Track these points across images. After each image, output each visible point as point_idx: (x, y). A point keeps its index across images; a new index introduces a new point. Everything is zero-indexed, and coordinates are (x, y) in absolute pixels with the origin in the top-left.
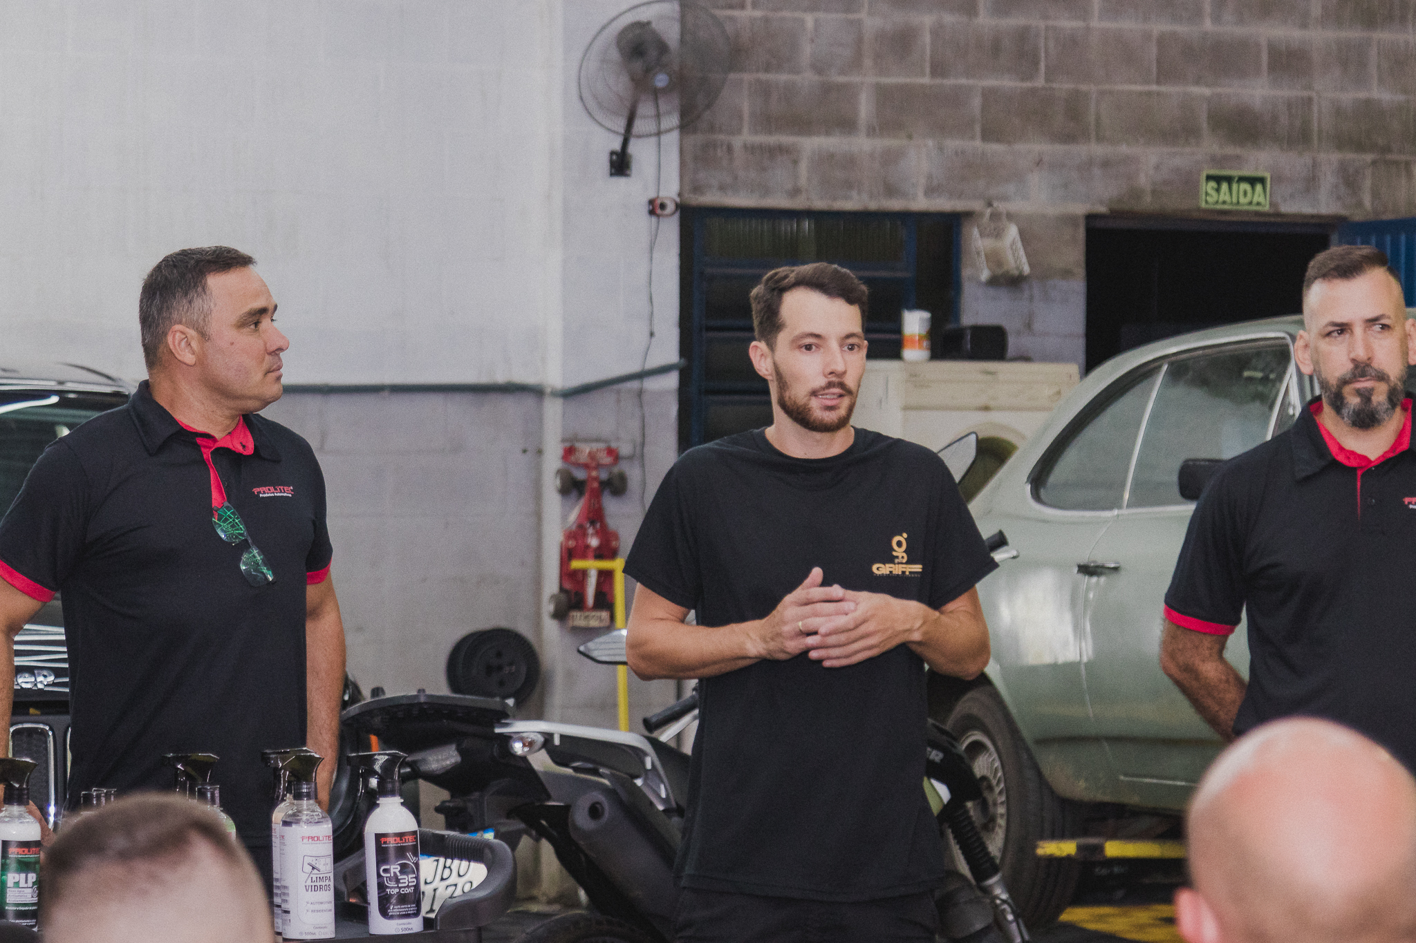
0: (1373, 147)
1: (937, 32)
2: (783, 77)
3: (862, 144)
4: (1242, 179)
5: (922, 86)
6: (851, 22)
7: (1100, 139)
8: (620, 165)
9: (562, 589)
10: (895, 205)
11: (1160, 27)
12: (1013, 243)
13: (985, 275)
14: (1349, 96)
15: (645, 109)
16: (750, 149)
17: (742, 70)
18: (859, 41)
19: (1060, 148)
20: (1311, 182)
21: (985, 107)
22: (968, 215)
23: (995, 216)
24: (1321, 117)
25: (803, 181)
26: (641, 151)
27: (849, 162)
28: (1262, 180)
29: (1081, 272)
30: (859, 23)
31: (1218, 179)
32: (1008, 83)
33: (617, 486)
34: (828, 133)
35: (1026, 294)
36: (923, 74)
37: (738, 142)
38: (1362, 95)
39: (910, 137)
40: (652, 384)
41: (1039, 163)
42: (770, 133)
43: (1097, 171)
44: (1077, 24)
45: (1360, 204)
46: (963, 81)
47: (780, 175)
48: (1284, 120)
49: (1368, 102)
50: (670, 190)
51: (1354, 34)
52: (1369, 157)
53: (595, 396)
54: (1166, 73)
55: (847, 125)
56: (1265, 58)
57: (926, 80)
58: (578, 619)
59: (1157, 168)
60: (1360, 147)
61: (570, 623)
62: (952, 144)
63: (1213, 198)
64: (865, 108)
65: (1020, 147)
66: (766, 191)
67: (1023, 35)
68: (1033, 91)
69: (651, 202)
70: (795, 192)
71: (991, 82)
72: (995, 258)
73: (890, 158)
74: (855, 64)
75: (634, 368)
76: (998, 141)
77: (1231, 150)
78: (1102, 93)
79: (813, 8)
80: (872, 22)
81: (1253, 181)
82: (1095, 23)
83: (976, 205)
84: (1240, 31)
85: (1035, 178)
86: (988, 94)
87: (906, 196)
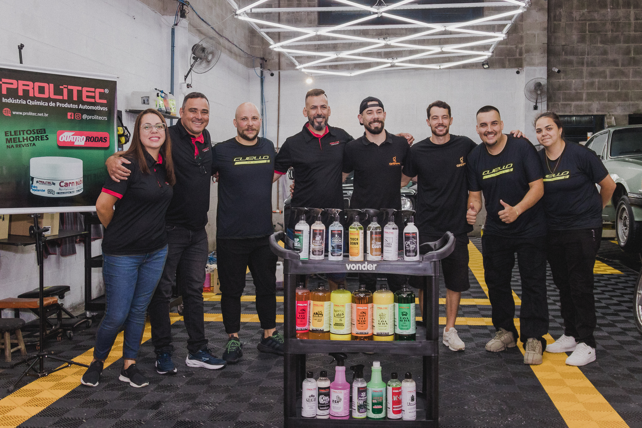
1: (599, 82)
2: (568, 91)
3: (584, 103)
6: (582, 81)
7: (631, 100)
8: (536, 108)
12: (613, 120)
15: (539, 98)
16: (562, 104)
17: (560, 90)
18: (583, 84)
19: (623, 102)
21: (608, 96)
22: (605, 115)
23: (610, 115)
25: (572, 110)
26: (539, 105)
27: (581, 106)
30: (584, 81)
32: (613, 91)
34: (577, 101)
36: (596, 90)
37: (560, 104)
39: (593, 101)
41: (619, 105)
42: (566, 101)
43: (631, 106)
44: (628, 79)
46: (604, 91)
47: (568, 109)
55: (581, 99)
57: (596, 91)
62: (601, 102)
64: (584, 96)
65: (615, 102)
66: (565, 112)
67: (616, 82)
68: (618, 92)
70: (571, 112)
71: (610, 91)
72: (609, 123)
73: (589, 105)
74: (583, 88)
76: (611, 101)
78: (632, 92)
79: (573, 79)
80: (586, 81)
82: (630, 79)
83: (606, 113)
85: (618, 108)
86: (609, 93)
87: (592, 112)
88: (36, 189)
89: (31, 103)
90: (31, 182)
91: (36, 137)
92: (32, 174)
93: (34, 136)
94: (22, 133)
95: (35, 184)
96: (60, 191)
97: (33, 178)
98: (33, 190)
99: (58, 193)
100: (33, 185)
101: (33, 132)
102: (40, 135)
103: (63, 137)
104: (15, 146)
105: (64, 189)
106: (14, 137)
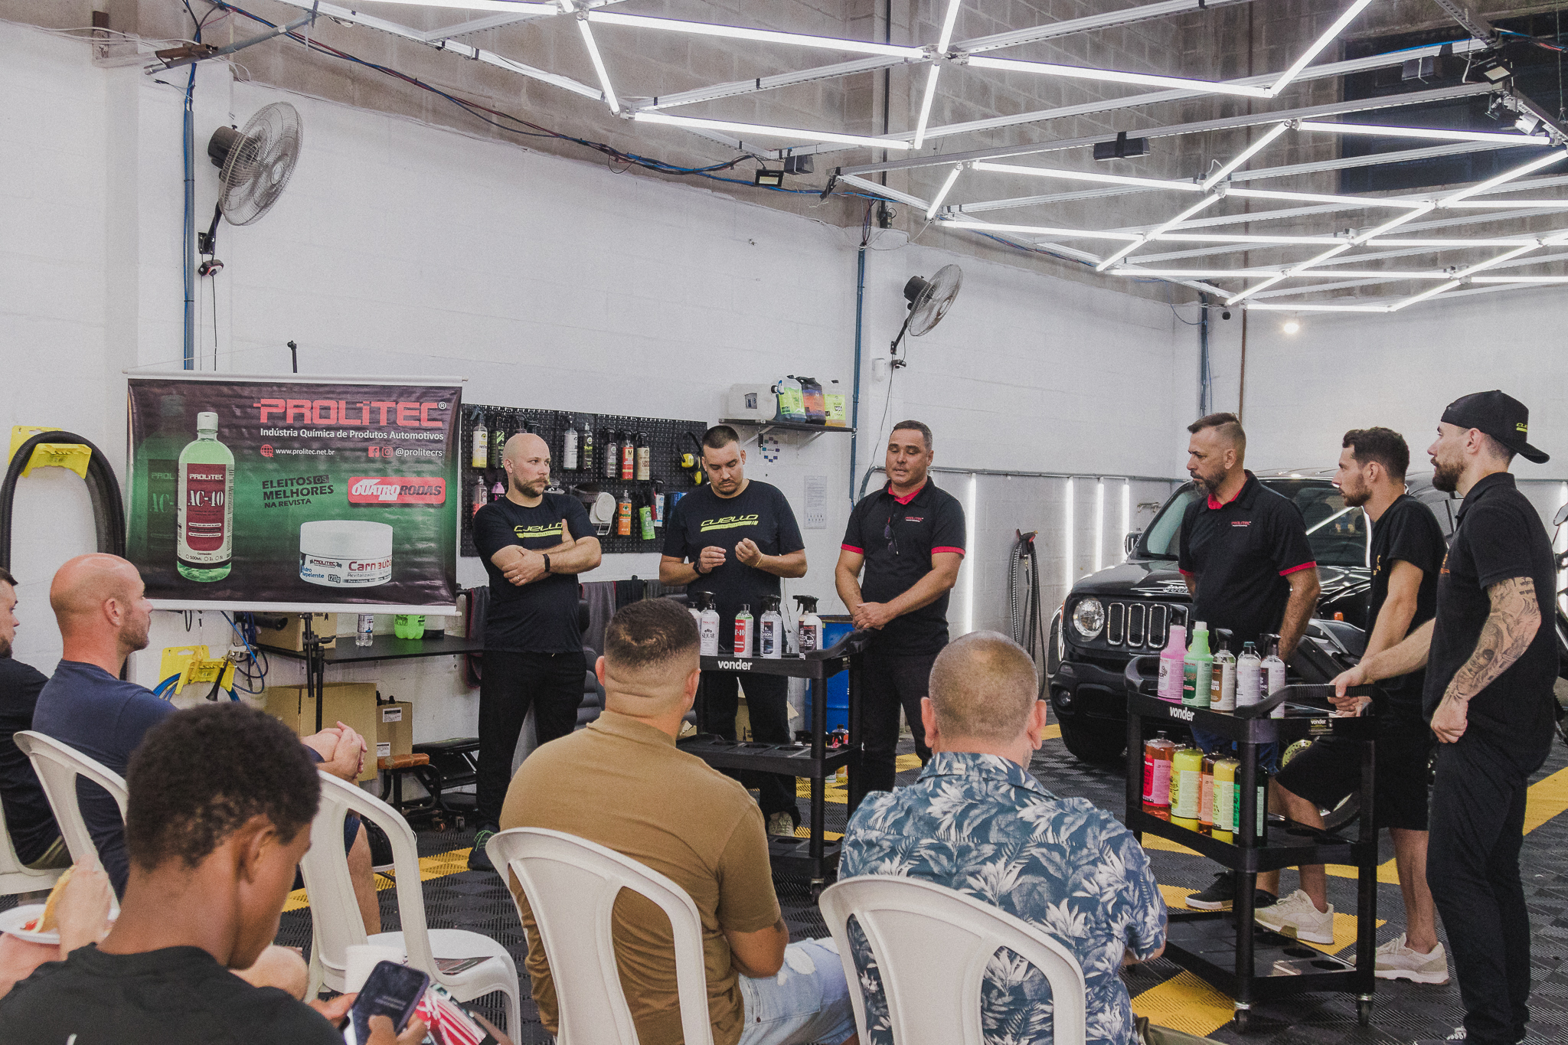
88: (308, 573)
89: (306, 434)
90: (301, 562)
91: (312, 488)
92: (302, 550)
93: (309, 487)
94: (289, 482)
95: (307, 565)
96: (349, 578)
97: (304, 556)
98: (304, 574)
99: (347, 581)
100: (305, 566)
101: (307, 482)
102: (318, 486)
103: (359, 488)
104: (277, 505)
105: (357, 575)
106: (278, 489)
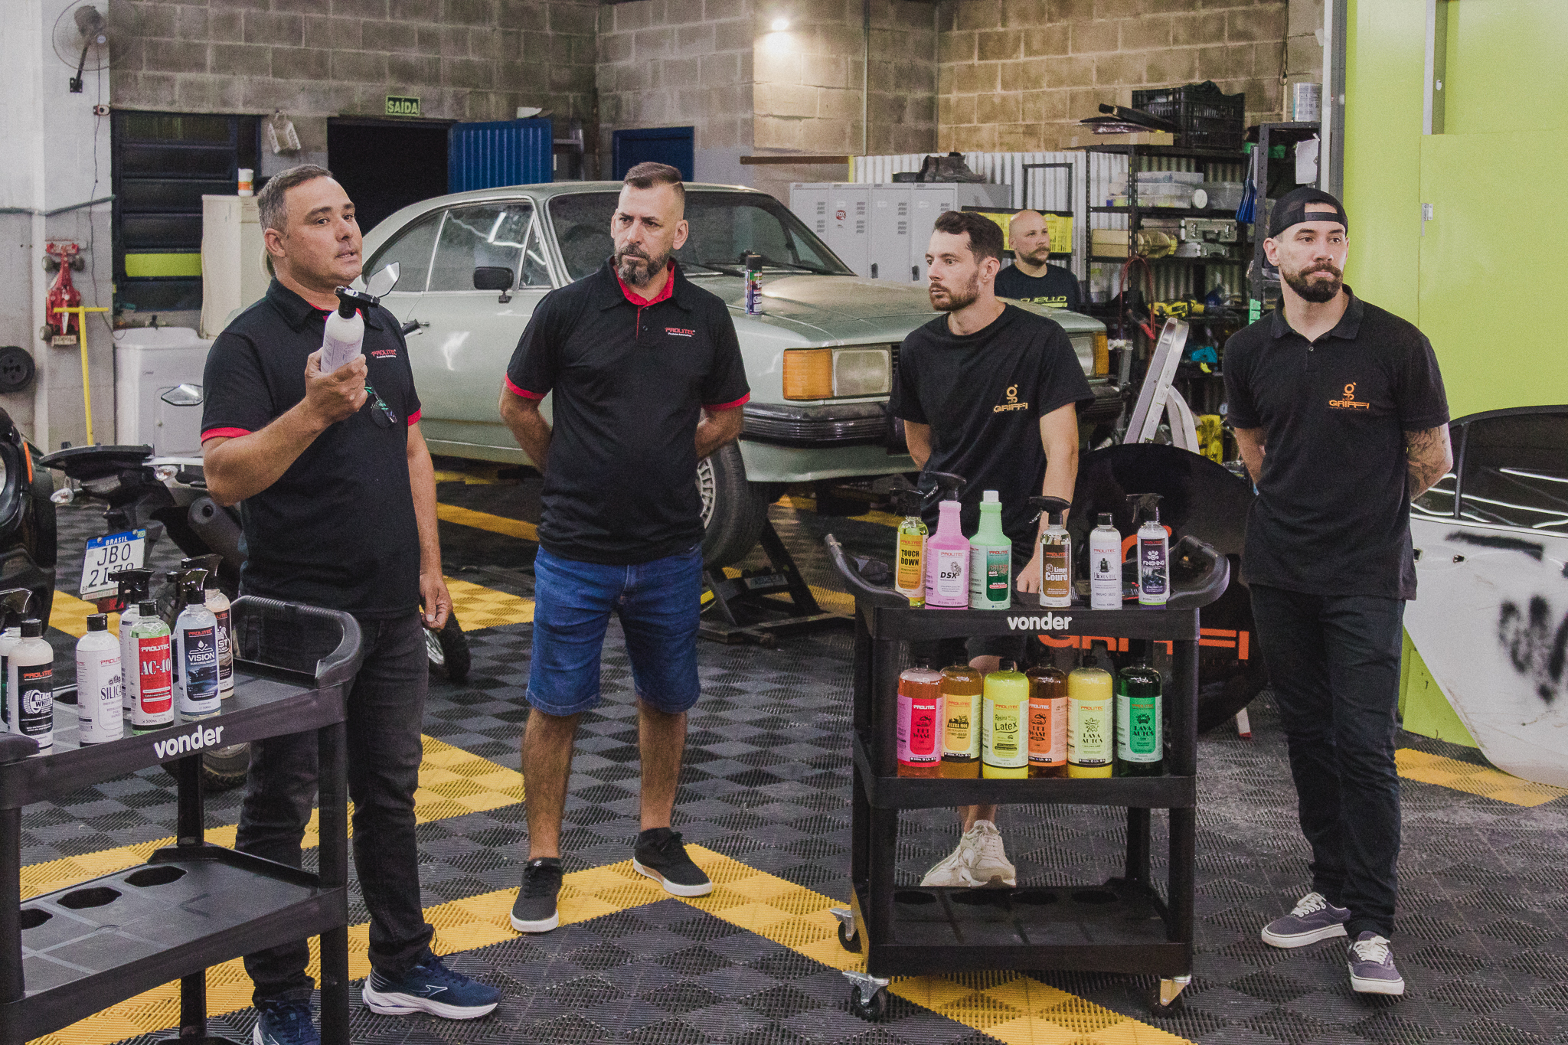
0: (470, 85)
1: (248, 18)
2: (165, 39)
3: (208, 77)
4: (406, 100)
5: (240, 47)
6: (202, 10)
7: (334, 77)
8: (76, 86)
9: (47, 324)
10: (227, 110)
11: (363, 19)
12: (291, 131)
13: (277, 149)
14: (458, 58)
15: (90, 54)
16: (147, 78)
17: (142, 34)
18: (206, 21)
19: (313, 82)
20: (440, 102)
21: (273, 61)
22: (266, 116)
23: (281, 118)
24: (444, 69)
25: (177, 97)
26: (89, 80)
27: (202, 87)
28: (416, 101)
29: (325, 147)
30: (206, 11)
31: (395, 100)
32: (286, 46)
33: (79, 266)
34: (190, 70)
35: (297, 160)
36: (241, 40)
37: (140, 74)
38: (464, 58)
39: (234, 74)
40: (97, 209)
41: (303, 89)
42: (157, 70)
43: (332, 94)
44: (324, 16)
45: (464, 114)
46: (262, 44)
47: (164, 93)
48: (427, 70)
49: (467, 61)
50: (105, 101)
51: (461, 26)
52: (468, 90)
53: (64, 216)
54: (368, 43)
55: (200, 66)
56: (416, 36)
57: (242, 43)
58: (58, 340)
59: (363, 93)
60: (464, 85)
61: (53, 343)
62: (257, 78)
63: (392, 109)
64: (210, 57)
65: (293, 81)
66: (156, 102)
67: (293, 21)
68: (299, 51)
69: (95, 107)
70: (173, 103)
71: (277, 46)
72: (282, 141)
73: (224, 85)
74: (204, 33)
75: (87, 199)
76: (282, 77)
77: (400, 85)
78: (334, 53)
79: (176, 3)
80: (212, 11)
81: (412, 101)
83: (270, 112)
84: (403, 22)
85: (301, 99)
86: (275, 52)
87: (232, 105)
